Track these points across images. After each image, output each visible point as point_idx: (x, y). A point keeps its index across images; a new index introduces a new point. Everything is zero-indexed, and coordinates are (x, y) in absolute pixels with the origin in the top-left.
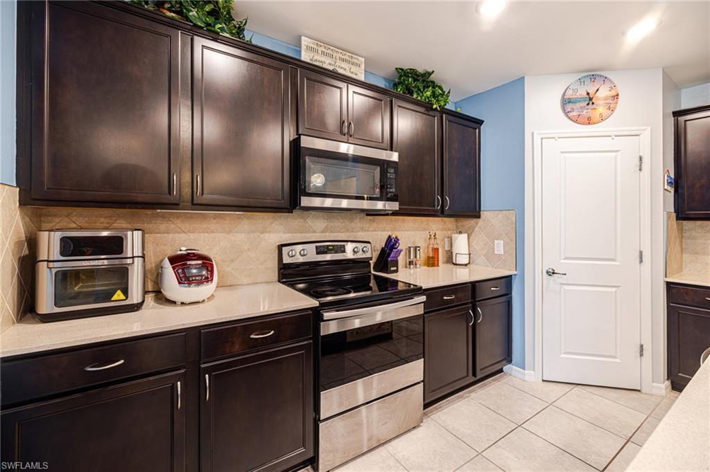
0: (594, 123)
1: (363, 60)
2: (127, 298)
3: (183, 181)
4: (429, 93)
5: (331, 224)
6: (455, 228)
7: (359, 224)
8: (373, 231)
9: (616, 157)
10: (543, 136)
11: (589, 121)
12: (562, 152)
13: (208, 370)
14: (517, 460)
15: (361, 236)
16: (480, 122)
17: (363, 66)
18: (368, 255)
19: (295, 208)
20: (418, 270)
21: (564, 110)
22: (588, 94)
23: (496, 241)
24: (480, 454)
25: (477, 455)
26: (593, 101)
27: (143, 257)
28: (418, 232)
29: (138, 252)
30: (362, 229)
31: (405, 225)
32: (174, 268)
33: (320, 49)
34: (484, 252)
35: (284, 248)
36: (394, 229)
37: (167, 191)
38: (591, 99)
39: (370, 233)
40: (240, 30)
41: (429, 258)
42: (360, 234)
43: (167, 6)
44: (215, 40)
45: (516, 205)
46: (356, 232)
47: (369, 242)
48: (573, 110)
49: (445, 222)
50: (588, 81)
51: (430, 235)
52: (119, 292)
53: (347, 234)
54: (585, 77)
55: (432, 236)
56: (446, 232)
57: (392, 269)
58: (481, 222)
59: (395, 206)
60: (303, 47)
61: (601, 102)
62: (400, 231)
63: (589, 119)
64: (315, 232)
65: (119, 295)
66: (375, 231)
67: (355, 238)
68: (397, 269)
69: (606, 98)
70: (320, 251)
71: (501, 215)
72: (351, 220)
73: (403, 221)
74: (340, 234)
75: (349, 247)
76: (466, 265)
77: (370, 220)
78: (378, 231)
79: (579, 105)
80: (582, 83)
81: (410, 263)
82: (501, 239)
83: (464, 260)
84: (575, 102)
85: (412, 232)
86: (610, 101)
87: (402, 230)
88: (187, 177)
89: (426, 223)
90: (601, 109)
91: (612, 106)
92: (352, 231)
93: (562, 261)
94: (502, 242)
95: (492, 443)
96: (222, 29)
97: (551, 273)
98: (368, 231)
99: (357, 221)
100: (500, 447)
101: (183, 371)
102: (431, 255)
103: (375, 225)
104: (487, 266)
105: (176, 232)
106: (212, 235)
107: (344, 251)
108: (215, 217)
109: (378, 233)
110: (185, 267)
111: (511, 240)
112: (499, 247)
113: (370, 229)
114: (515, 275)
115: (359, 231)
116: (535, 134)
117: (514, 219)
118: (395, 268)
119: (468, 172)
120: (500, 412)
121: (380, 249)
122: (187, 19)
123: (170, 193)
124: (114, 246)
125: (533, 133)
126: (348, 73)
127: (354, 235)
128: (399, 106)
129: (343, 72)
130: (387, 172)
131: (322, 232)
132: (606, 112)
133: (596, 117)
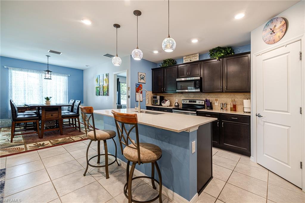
0: (277, 42)
1: (198, 54)
5: (195, 96)
10: (256, 55)
11: (274, 42)
17: (198, 56)
22: (271, 29)
26: (274, 32)
33: (187, 57)
35: (182, 101)
48: (266, 39)
50: (270, 24)
53: (199, 98)
54: (268, 22)
57: (208, 108)
59: (199, 90)
60: (184, 59)
61: (278, 31)
63: (274, 40)
64: (191, 97)
70: (190, 102)
74: (196, 98)
75: (197, 101)
79: (268, 36)
80: (268, 26)
81: (222, 109)
84: (266, 36)
85: (225, 99)
86: (282, 28)
91: (283, 30)
93: (264, 111)
99: (203, 95)
102: (231, 107)
107: (196, 102)
116: (253, 55)
126: (194, 59)
127: (202, 98)
128: (204, 63)
129: (193, 60)
130: (196, 82)
131: (193, 97)
132: (281, 34)
133: (277, 39)
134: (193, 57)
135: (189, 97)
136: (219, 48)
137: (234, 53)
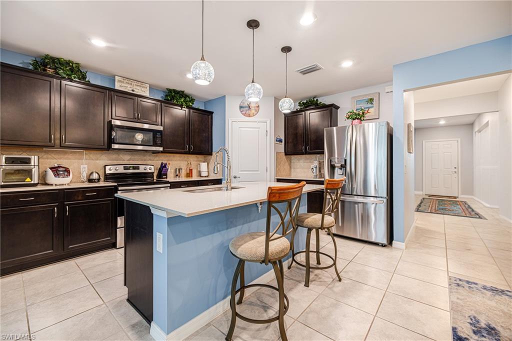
0: (251, 117)
1: (148, 85)
2: (32, 180)
3: (56, 137)
4: (182, 100)
7: (148, 157)
9: (259, 131)
10: (232, 121)
11: (249, 116)
12: (239, 128)
13: (67, 205)
15: (149, 162)
16: (212, 113)
17: (148, 88)
18: (152, 171)
19: (109, 149)
21: (240, 110)
22: (249, 105)
26: (250, 108)
27: (38, 166)
28: (182, 162)
29: (36, 164)
30: (150, 160)
32: (52, 171)
33: (125, 81)
35: (106, 167)
36: (168, 160)
37: (49, 141)
40: (84, 77)
41: (187, 173)
43: (49, 66)
44: (71, 82)
46: (147, 161)
47: (153, 165)
48: (243, 111)
52: (28, 179)
53: (142, 162)
56: (197, 162)
57: (164, 177)
58: (212, 156)
59: (161, 149)
60: (116, 81)
61: (253, 108)
63: (249, 115)
64: (124, 160)
65: (28, 180)
69: (254, 107)
70: (125, 168)
72: (144, 156)
73: (174, 156)
74: (138, 162)
75: (142, 167)
79: (245, 109)
81: (177, 175)
84: (244, 108)
86: (256, 108)
88: (58, 136)
90: (253, 111)
91: (257, 110)
93: (239, 172)
96: (75, 77)
97: (235, 177)
98: (153, 160)
101: (57, 204)
102: (188, 172)
103: (157, 158)
105: (52, 159)
106: (69, 161)
107: (139, 169)
108: (71, 152)
109: (158, 161)
110: (57, 171)
114: (222, 179)
116: (230, 120)
117: (222, 155)
118: (166, 177)
119: (204, 135)
121: (158, 168)
122: (59, 74)
123: (50, 142)
124: (27, 161)
126: (140, 91)
127: (145, 162)
128: (165, 106)
129: (137, 91)
130: (156, 134)
131: (128, 160)
132: (255, 113)
133: (251, 114)
134: (138, 86)
135: (121, 160)
136: (183, 92)
137: (193, 104)
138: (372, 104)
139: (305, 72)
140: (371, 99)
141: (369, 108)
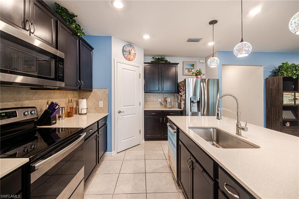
0: (130, 61)
4: (74, 26)
6: (78, 97)
7: (25, 96)
8: (36, 100)
9: (135, 73)
10: (117, 61)
11: (129, 60)
12: (123, 69)
14: (125, 186)
15: (27, 103)
16: (93, 49)
20: (63, 120)
21: (123, 53)
22: (129, 50)
23: (99, 102)
24: (113, 194)
25: (113, 195)
26: (131, 53)
28: (62, 99)
30: (27, 99)
31: (55, 95)
34: (94, 107)
38: (130, 52)
39: (33, 101)
41: (68, 112)
42: (25, 102)
45: (108, 86)
46: (22, 101)
47: (34, 107)
48: (125, 54)
49: (74, 93)
51: (69, 101)
53: (15, 103)
54: (128, 44)
55: (70, 101)
56: (74, 98)
57: (53, 122)
58: (92, 93)
61: (132, 54)
62: (52, 99)
63: (129, 59)
66: (37, 99)
67: (22, 105)
68: (56, 121)
71: (102, 91)
74: (8, 103)
76: (86, 114)
77: (33, 92)
78: (39, 99)
80: (128, 46)
81: (60, 117)
82: (102, 101)
83: (84, 111)
84: (126, 52)
87: (54, 99)
89: (66, 94)
90: (132, 57)
91: (134, 56)
92: (20, 101)
93: (123, 107)
94: (102, 102)
95: (115, 186)
100: (118, 186)
103: (37, 96)
104: (95, 113)
107: (16, 116)
109: (38, 100)
111: (106, 101)
112: (101, 104)
113: (33, 99)
114: (108, 115)
115: (25, 100)
116: (115, 60)
117: (107, 92)
118: (55, 121)
120: (111, 173)
125: (114, 59)
128: (61, 26)
132: (133, 58)
133: (131, 59)
138: (193, 67)
139: (190, 40)
140: (193, 64)
141: (192, 69)
